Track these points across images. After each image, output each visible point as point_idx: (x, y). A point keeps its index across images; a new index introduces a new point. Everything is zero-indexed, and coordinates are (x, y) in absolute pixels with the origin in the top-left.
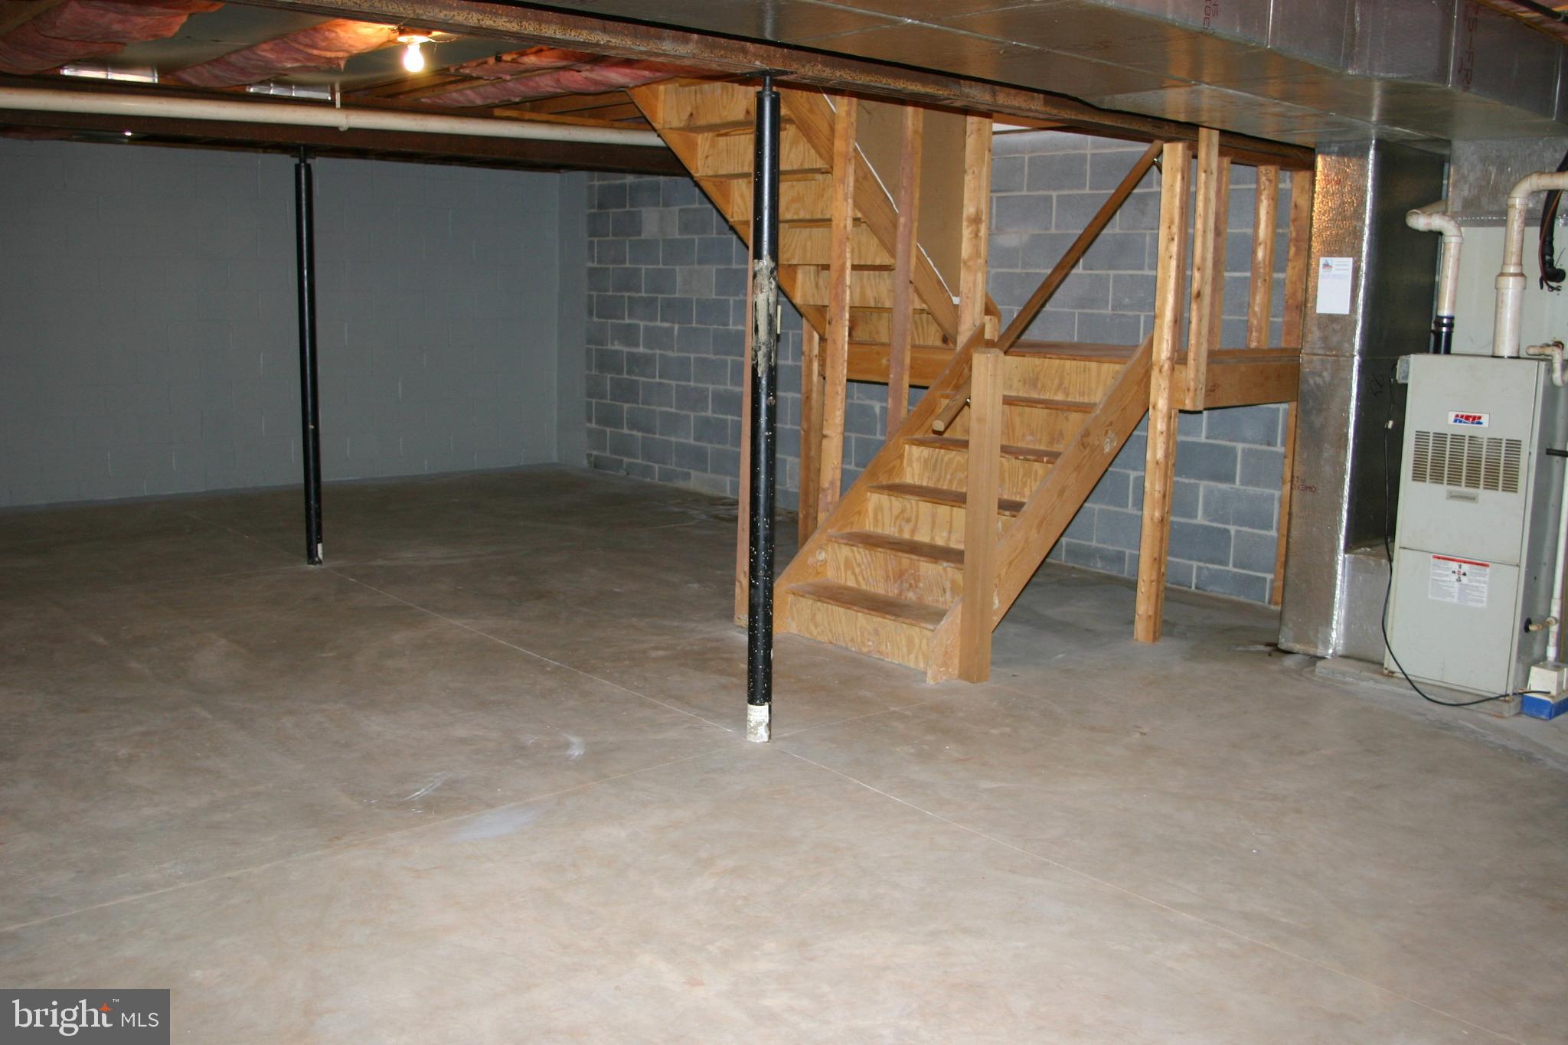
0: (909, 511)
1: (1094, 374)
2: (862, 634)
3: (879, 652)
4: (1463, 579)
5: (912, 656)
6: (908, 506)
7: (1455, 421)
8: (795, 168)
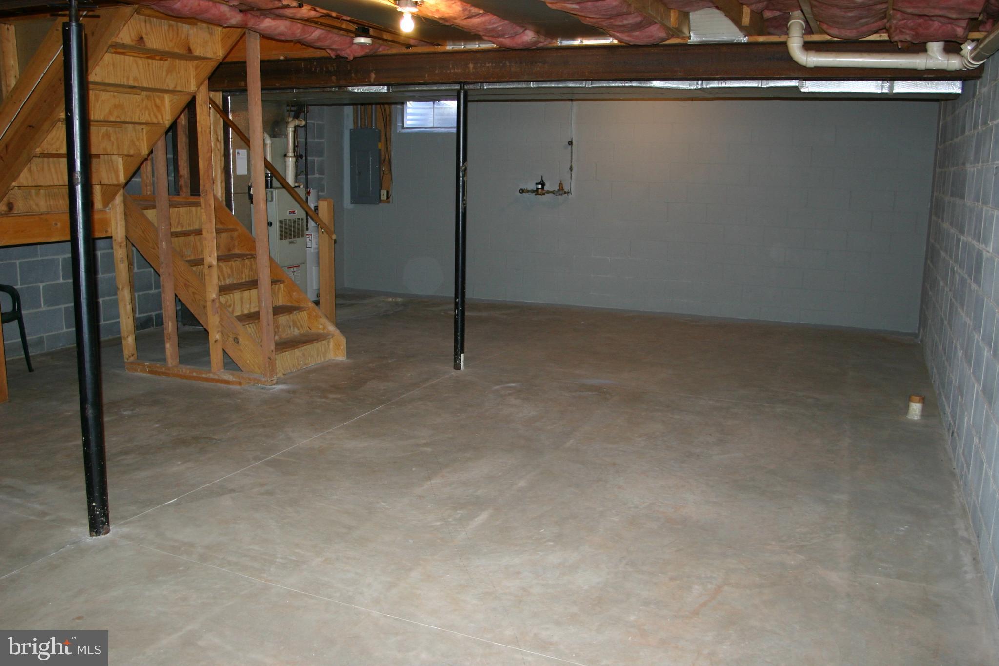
0: (229, 300)
1: (194, 212)
2: (297, 360)
3: (305, 364)
4: (295, 273)
5: (319, 357)
6: (229, 298)
7: (289, 214)
8: (171, 89)
